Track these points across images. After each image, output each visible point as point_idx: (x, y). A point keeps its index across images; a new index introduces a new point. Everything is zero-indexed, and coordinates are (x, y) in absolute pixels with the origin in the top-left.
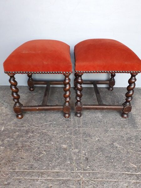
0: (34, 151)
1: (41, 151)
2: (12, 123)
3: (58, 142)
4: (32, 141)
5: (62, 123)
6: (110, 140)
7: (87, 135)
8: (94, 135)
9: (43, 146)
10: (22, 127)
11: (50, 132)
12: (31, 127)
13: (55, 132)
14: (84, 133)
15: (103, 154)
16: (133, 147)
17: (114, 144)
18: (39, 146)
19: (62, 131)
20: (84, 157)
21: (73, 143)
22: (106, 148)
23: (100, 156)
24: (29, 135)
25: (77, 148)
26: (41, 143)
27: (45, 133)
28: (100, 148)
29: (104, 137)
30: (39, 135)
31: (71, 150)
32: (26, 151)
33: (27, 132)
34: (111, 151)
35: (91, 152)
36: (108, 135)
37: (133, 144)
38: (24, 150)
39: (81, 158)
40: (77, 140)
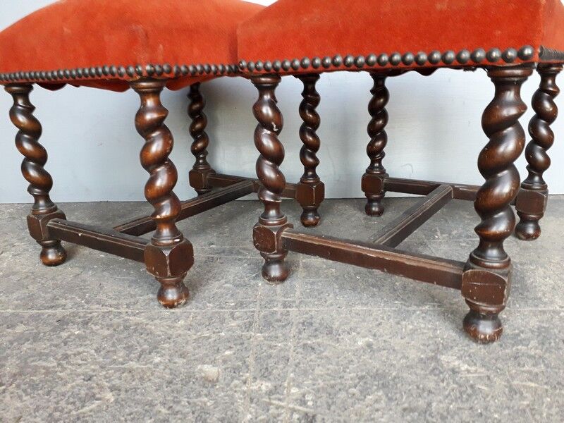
0: (63, 389)
1: (96, 391)
2: (15, 296)
3: (182, 356)
4: (69, 352)
5: (216, 293)
6: (424, 345)
7: (316, 330)
8: (351, 329)
9: (111, 369)
10: (52, 307)
11: (157, 322)
12: (86, 306)
13: (182, 322)
14: (307, 324)
15: (390, 399)
16: (536, 370)
17: (443, 358)
18: (94, 370)
19: (210, 319)
20: (293, 411)
21: (251, 360)
22: (405, 375)
23: (377, 406)
24: (64, 334)
25: (265, 374)
26: (108, 360)
27: (137, 324)
28: (377, 376)
29: (394, 335)
30: (107, 333)
31: (236, 387)
32: (25, 391)
33: (63, 323)
34: (431, 385)
35: (330, 390)
36: (411, 327)
37: (530, 357)
38: (18, 386)
39: (279, 415)
40: (270, 347)
